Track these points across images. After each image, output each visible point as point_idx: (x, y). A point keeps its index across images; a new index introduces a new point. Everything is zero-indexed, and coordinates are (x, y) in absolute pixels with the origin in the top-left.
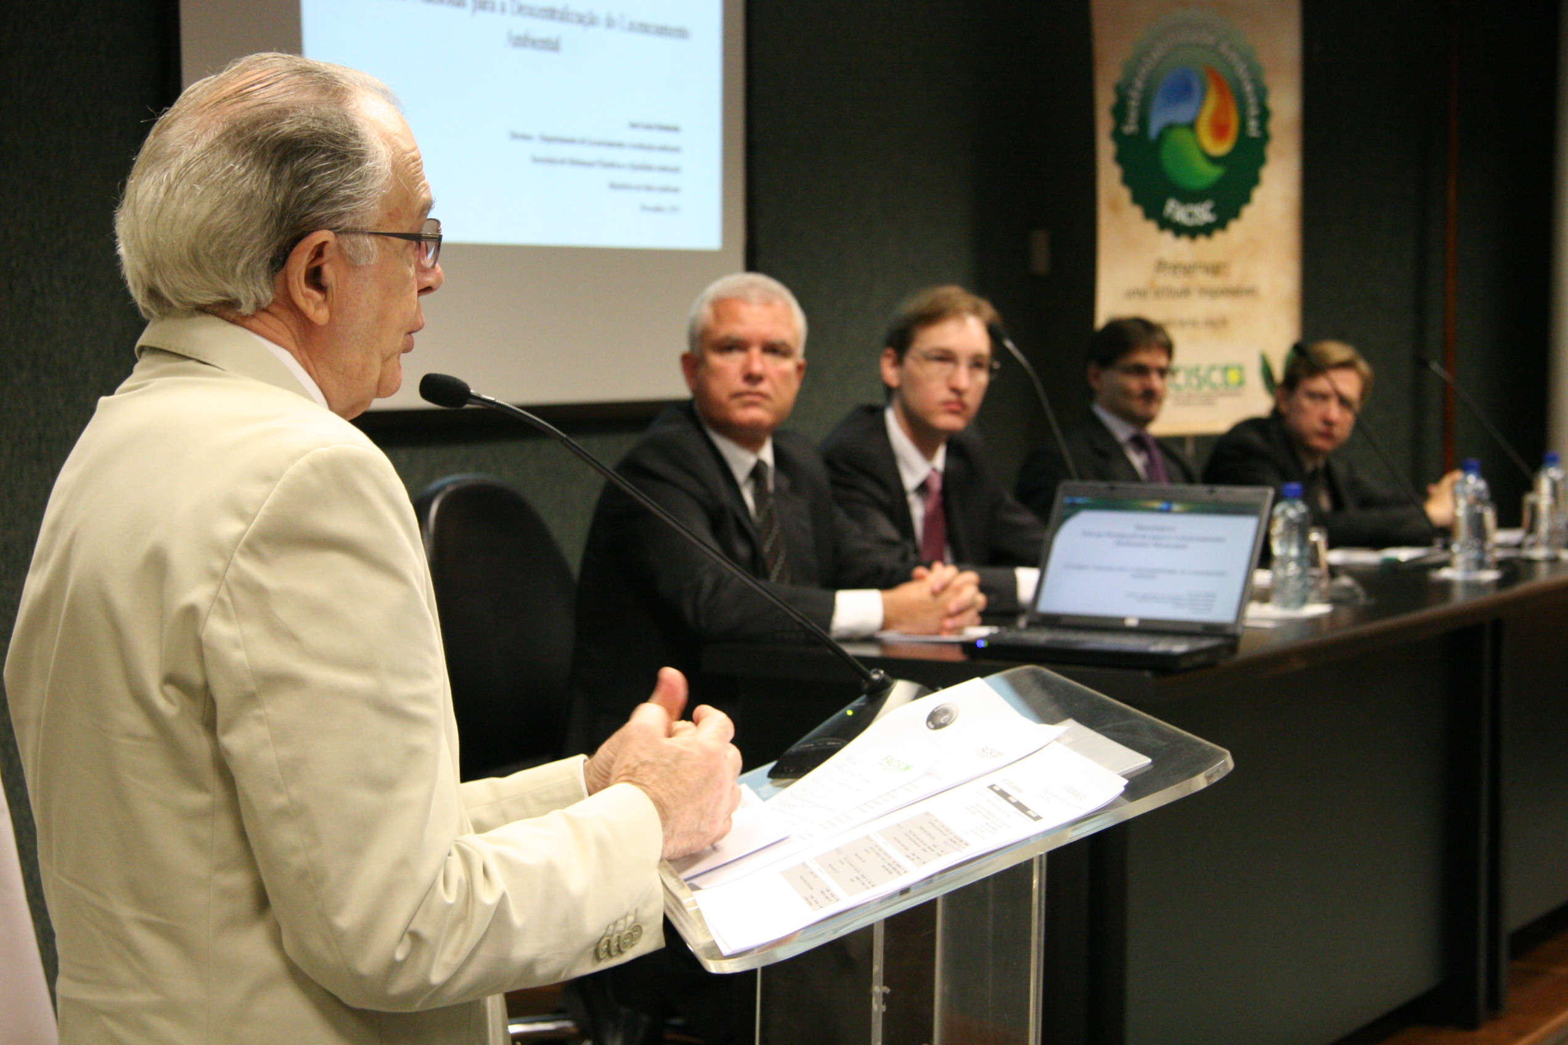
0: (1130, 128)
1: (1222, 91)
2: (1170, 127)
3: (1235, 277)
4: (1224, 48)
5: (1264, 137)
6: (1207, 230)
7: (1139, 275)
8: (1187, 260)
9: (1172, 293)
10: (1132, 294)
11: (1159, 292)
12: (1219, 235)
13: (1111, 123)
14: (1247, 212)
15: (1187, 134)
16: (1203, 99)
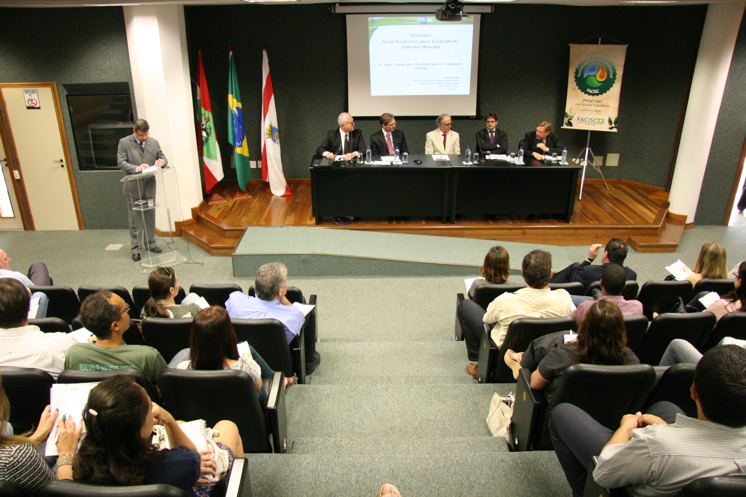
0: (579, 76)
1: (603, 69)
2: (589, 76)
3: (604, 103)
4: (604, 62)
5: (614, 78)
6: (597, 95)
7: (579, 101)
8: (591, 99)
9: (586, 105)
10: (576, 105)
11: (583, 105)
12: (600, 96)
13: (574, 75)
14: (608, 92)
15: (593, 78)
16: (598, 71)
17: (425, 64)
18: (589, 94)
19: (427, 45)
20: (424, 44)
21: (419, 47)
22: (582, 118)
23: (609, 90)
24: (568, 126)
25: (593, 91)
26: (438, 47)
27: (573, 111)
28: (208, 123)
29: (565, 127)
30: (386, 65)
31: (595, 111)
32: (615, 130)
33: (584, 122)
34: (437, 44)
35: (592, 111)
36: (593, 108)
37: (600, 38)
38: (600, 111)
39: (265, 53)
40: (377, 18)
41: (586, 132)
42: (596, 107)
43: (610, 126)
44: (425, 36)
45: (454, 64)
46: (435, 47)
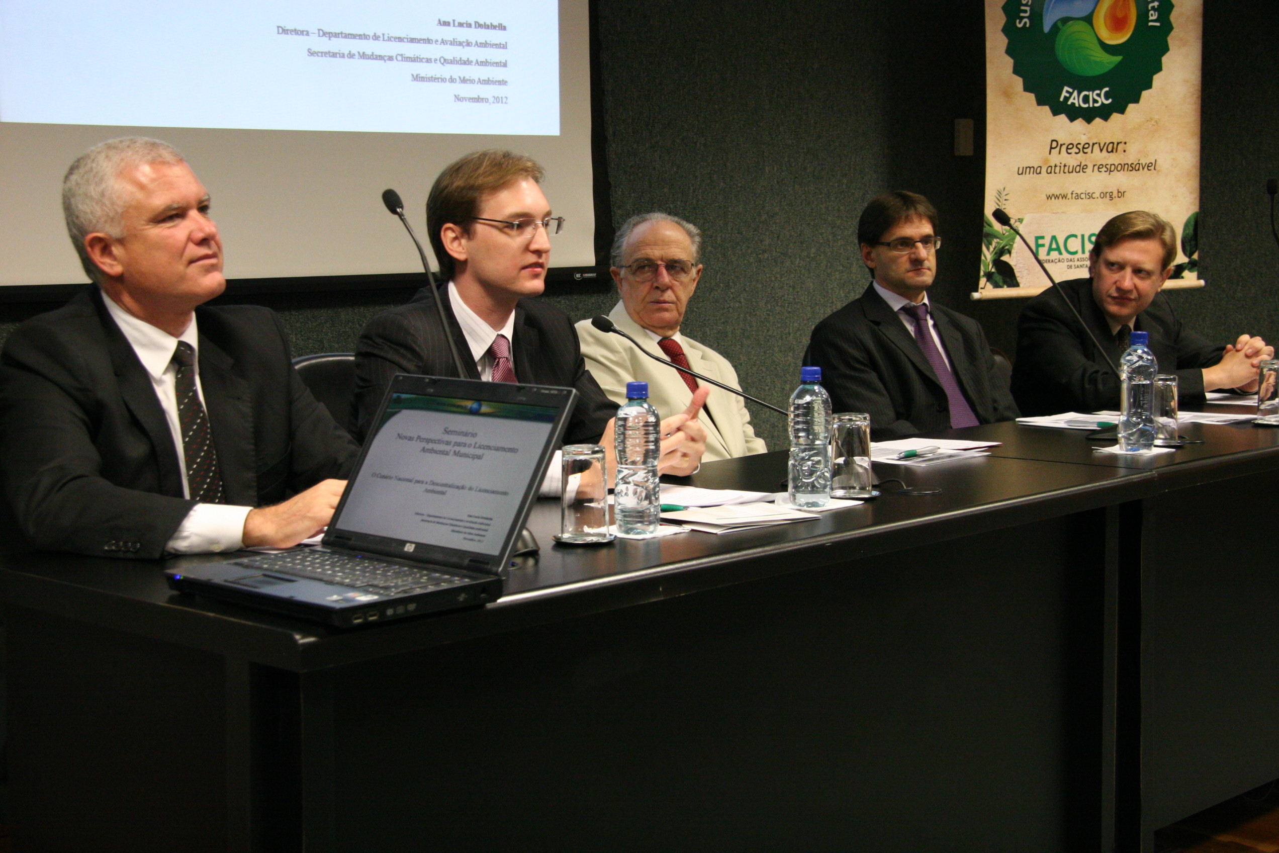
0: (1023, 23)
2: (1065, 20)
3: (1134, 153)
5: (1166, 27)
6: (1104, 113)
7: (1034, 155)
8: (1083, 140)
9: (1066, 169)
11: (1051, 170)
12: (1115, 116)
13: (1004, 22)
14: (1144, 95)
15: (1082, 26)
18: (1073, 113)
22: (1054, 238)
23: (1149, 86)
24: (996, 286)
25: (1086, 99)
27: (1014, 209)
29: (986, 291)
31: (1103, 195)
32: (1190, 280)
33: (1065, 255)
35: (1090, 196)
36: (1097, 181)
38: (1120, 194)
42: (1104, 175)
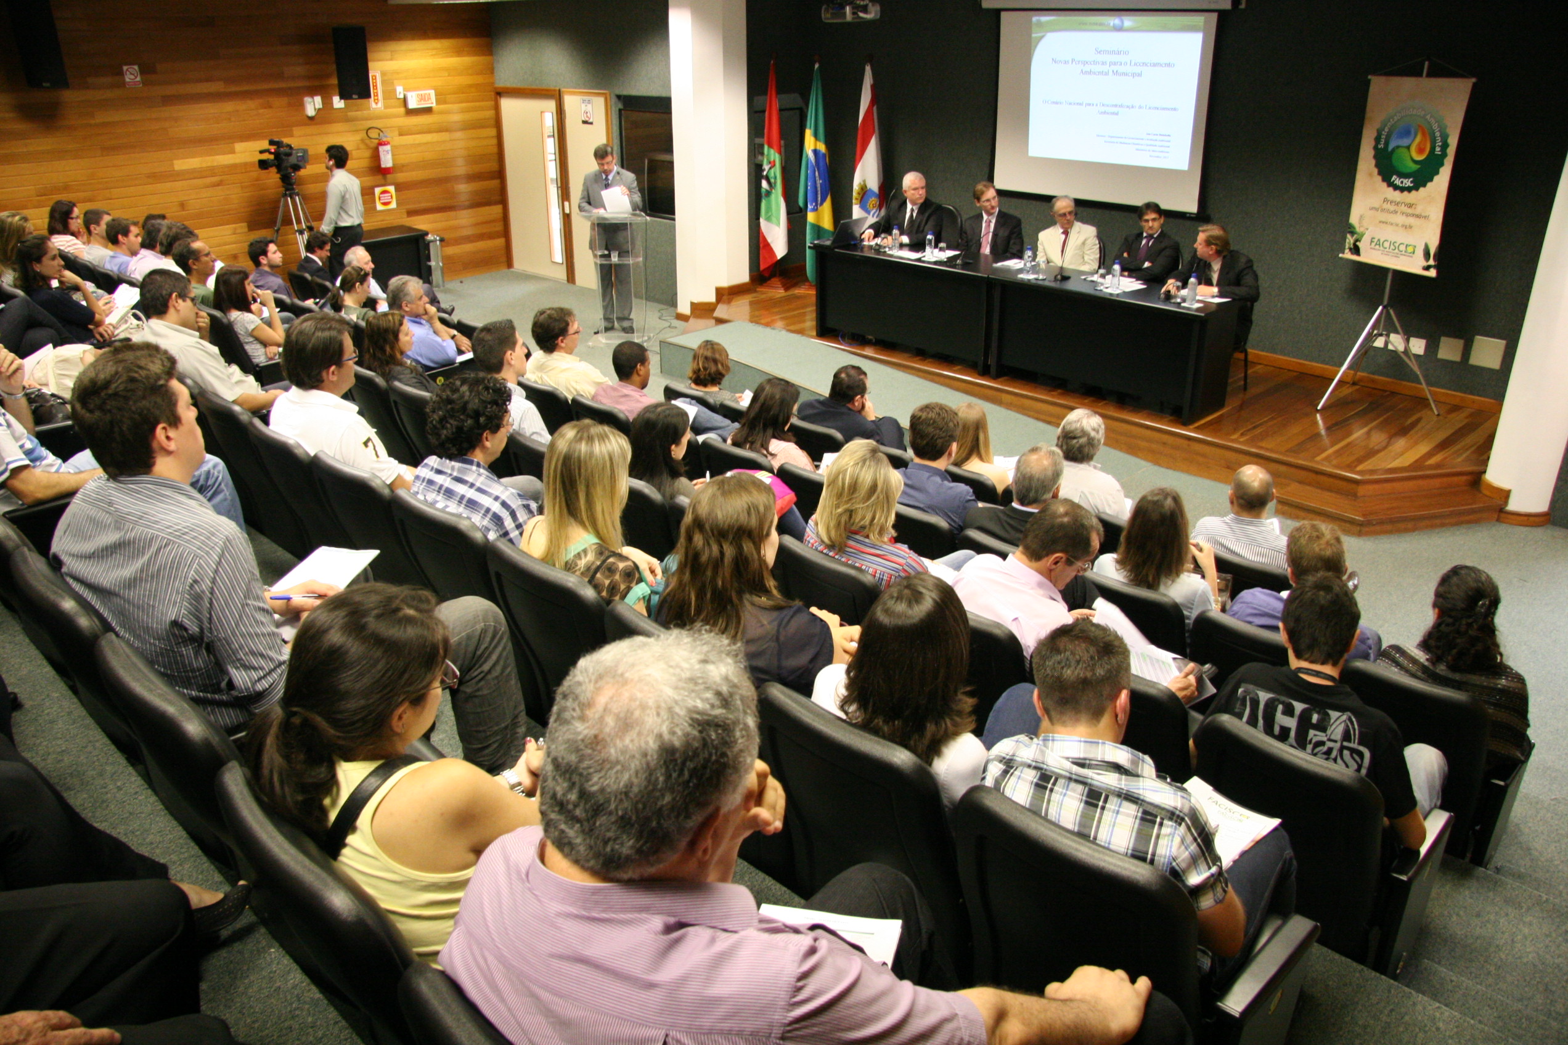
0: (1381, 146)
1: (1424, 134)
2: (1398, 147)
3: (1419, 210)
4: (1428, 117)
5: (1444, 155)
6: (1409, 190)
7: (1376, 202)
8: (1398, 200)
9: (1388, 212)
10: (1372, 209)
11: (1383, 210)
12: (1414, 192)
13: (1373, 143)
14: (1429, 185)
15: (1405, 150)
16: (1415, 137)
17: (1116, 106)
18: (1396, 188)
19: (1121, 69)
20: (1115, 68)
21: (1107, 74)
22: (1379, 240)
23: (1431, 180)
24: (1351, 253)
25: (1402, 182)
26: (1140, 75)
27: (1365, 223)
28: (772, 171)
29: (1348, 255)
30: (1054, 103)
31: (1403, 226)
32: (1432, 273)
33: (1382, 248)
34: (1137, 70)
35: (1397, 225)
36: (1400, 219)
37: (1427, 63)
38: (1411, 227)
39: (868, 69)
40: (1045, 19)
41: (1383, 271)
42: (1404, 217)
43: (1425, 264)
44: (1119, 53)
45: (1164, 109)
46: (1134, 75)
